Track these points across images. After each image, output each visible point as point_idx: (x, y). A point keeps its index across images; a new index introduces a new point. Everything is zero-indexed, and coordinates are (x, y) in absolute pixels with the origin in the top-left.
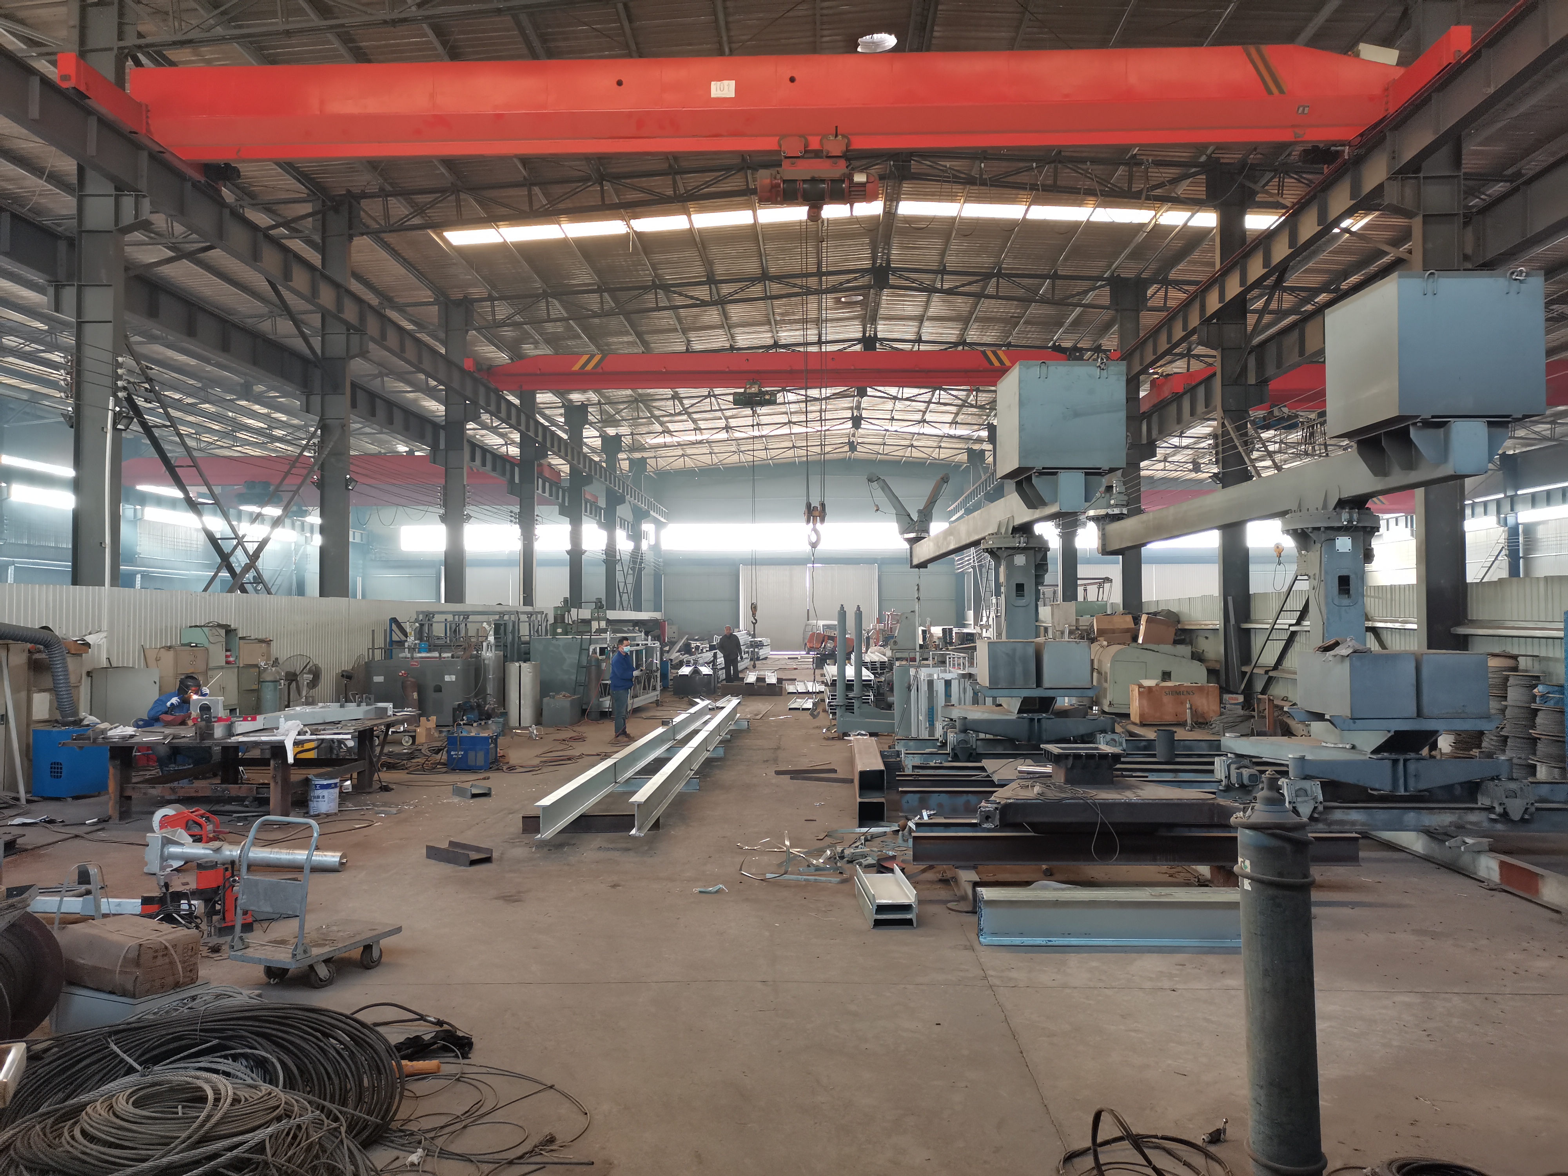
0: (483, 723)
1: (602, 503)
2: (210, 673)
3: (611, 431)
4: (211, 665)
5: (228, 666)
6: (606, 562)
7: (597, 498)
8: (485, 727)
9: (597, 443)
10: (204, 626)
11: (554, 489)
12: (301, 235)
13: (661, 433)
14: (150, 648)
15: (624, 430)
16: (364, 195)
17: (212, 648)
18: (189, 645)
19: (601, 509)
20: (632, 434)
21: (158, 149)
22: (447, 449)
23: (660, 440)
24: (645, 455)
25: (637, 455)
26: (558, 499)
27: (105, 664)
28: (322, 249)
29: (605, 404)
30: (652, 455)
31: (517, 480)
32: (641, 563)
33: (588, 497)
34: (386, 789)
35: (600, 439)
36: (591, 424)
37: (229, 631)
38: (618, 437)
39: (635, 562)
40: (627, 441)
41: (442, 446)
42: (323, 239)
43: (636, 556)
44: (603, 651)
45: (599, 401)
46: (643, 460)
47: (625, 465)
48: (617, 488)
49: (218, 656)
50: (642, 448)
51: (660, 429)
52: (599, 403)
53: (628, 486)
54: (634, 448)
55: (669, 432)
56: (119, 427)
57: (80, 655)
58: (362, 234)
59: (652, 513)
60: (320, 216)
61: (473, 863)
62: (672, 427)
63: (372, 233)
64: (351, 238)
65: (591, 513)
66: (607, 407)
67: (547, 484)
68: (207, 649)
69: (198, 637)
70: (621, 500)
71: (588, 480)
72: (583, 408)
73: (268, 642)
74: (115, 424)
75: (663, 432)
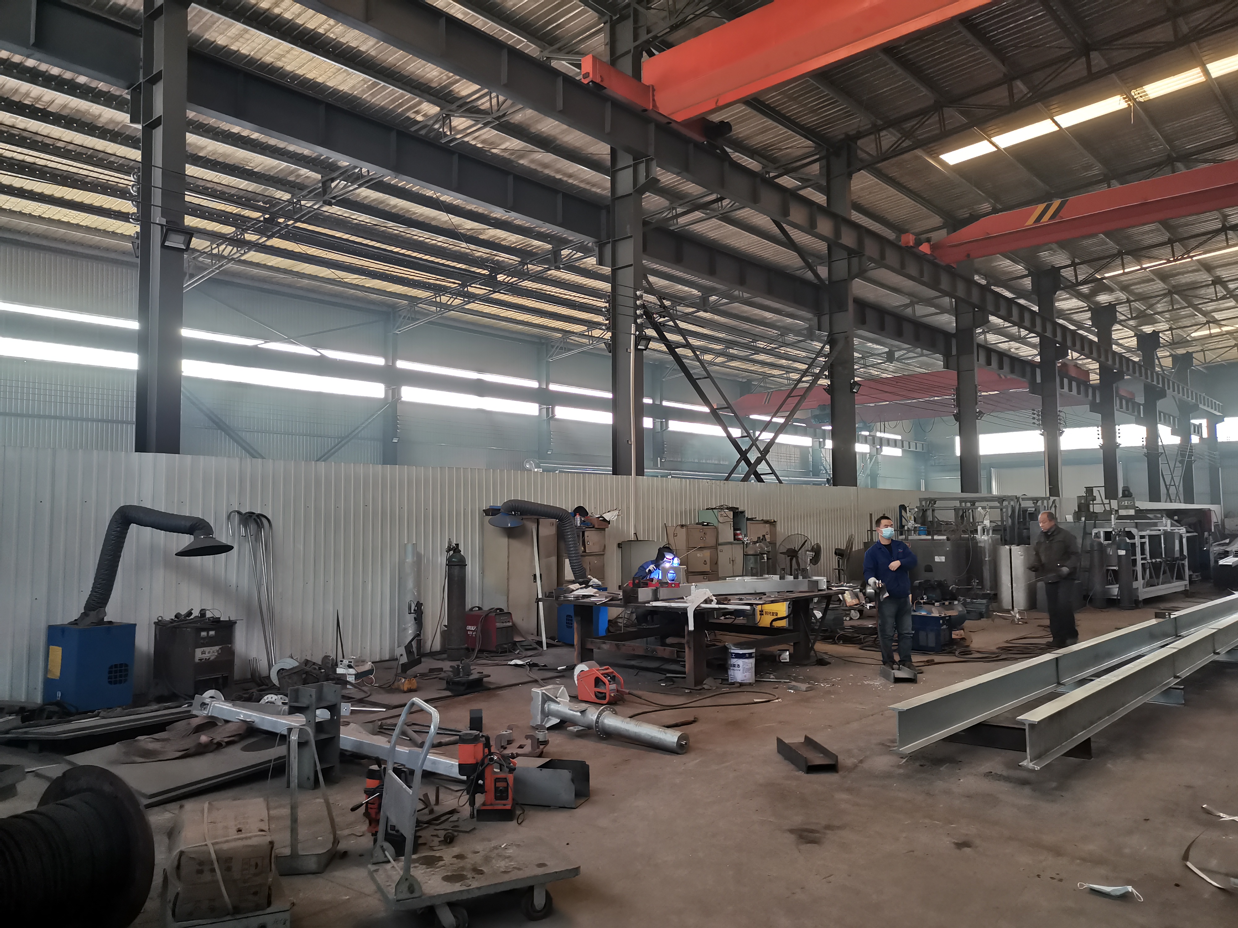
0: (947, 603)
1: (1140, 399)
2: (720, 548)
3: (1148, 329)
4: (720, 541)
5: (736, 542)
6: (1148, 455)
7: (1133, 395)
8: (951, 607)
9: (1133, 342)
10: (715, 509)
11: (1082, 388)
12: (811, 183)
13: (1205, 324)
14: (672, 526)
15: (1162, 326)
16: (860, 135)
17: (720, 526)
18: (702, 524)
19: (1139, 405)
20: (1171, 329)
21: (667, 121)
22: (958, 355)
23: (1205, 332)
24: (1190, 349)
25: (1181, 351)
26: (1087, 396)
27: (632, 537)
28: (827, 191)
29: (1133, 301)
30: (1199, 348)
31: (1039, 380)
32: (1190, 456)
33: (1122, 393)
34: (821, 662)
35: (1135, 338)
36: (1120, 322)
37: (737, 514)
38: (1156, 334)
39: (1183, 456)
40: (1165, 337)
41: (954, 352)
42: (828, 182)
43: (1185, 449)
44: (1108, 535)
45: (1128, 299)
46: (1189, 356)
47: (1168, 362)
48: (1155, 383)
49: (727, 534)
50: (1184, 342)
51: (1204, 320)
52: (1128, 301)
53: (1168, 381)
54: (1174, 344)
55: (1217, 322)
56: (639, 347)
57: (604, 529)
58: (859, 170)
59: (1201, 406)
60: (824, 162)
61: (812, 769)
62: (1218, 316)
63: (868, 165)
64: (850, 176)
65: (1127, 409)
66: (1137, 305)
67: (1074, 384)
68: (716, 528)
69: (709, 518)
70: (1162, 394)
71: (1120, 376)
72: (1111, 308)
73: (772, 523)
74: (636, 345)
75: (1208, 322)
